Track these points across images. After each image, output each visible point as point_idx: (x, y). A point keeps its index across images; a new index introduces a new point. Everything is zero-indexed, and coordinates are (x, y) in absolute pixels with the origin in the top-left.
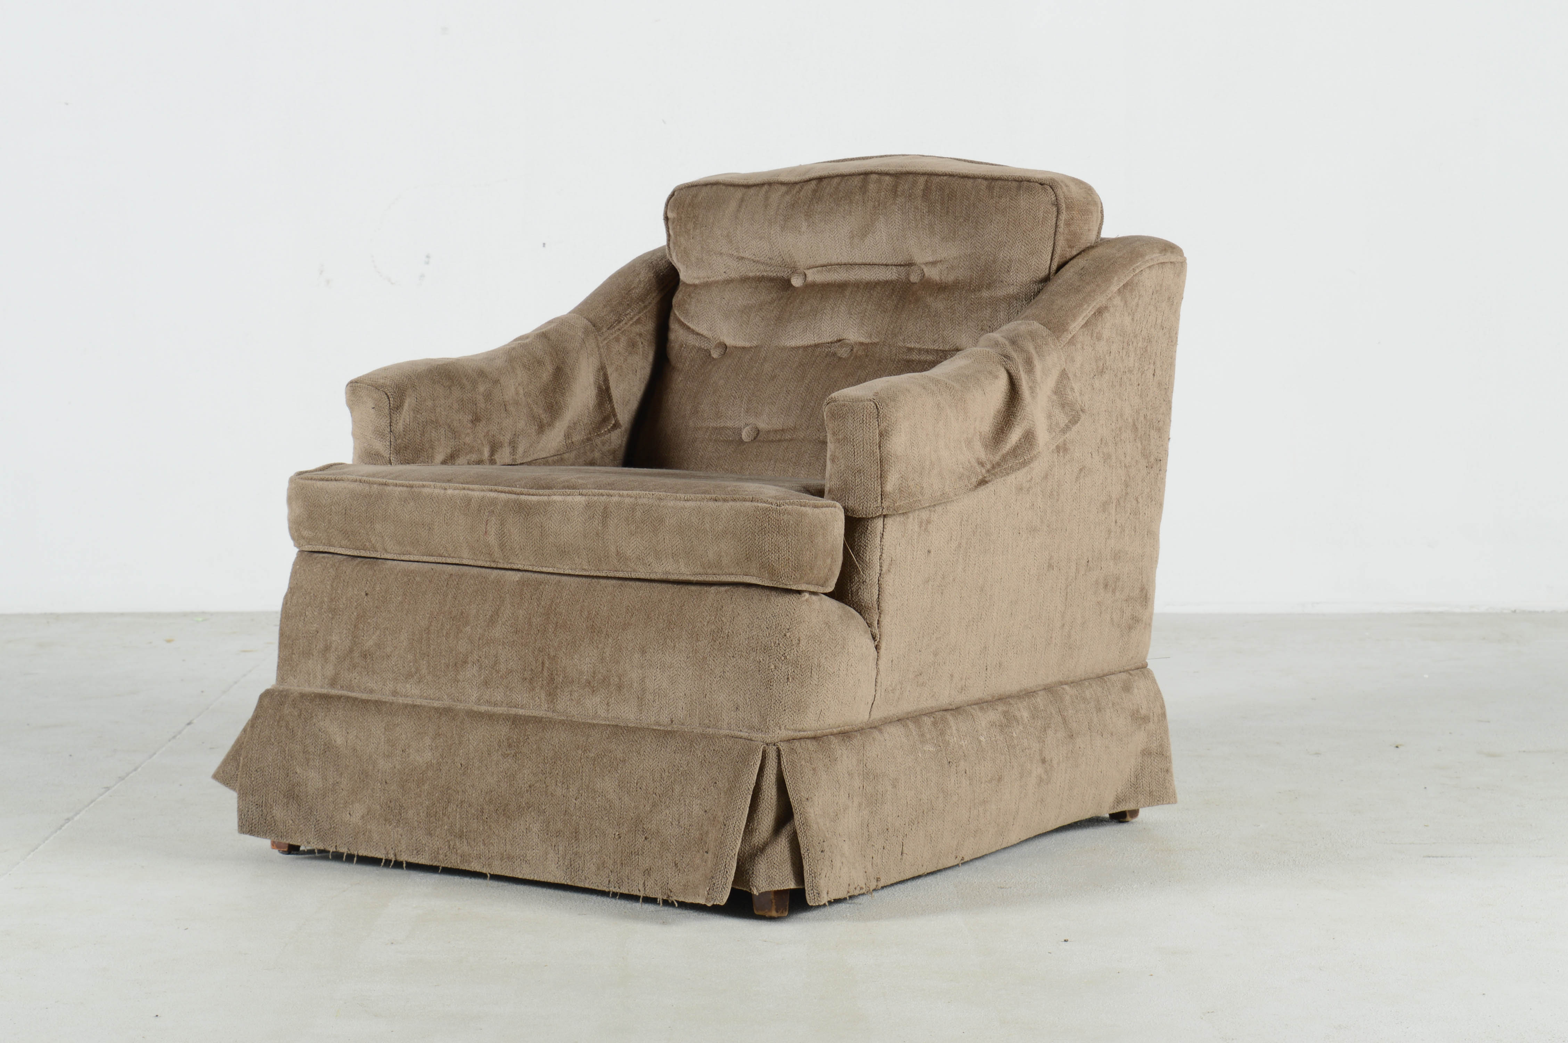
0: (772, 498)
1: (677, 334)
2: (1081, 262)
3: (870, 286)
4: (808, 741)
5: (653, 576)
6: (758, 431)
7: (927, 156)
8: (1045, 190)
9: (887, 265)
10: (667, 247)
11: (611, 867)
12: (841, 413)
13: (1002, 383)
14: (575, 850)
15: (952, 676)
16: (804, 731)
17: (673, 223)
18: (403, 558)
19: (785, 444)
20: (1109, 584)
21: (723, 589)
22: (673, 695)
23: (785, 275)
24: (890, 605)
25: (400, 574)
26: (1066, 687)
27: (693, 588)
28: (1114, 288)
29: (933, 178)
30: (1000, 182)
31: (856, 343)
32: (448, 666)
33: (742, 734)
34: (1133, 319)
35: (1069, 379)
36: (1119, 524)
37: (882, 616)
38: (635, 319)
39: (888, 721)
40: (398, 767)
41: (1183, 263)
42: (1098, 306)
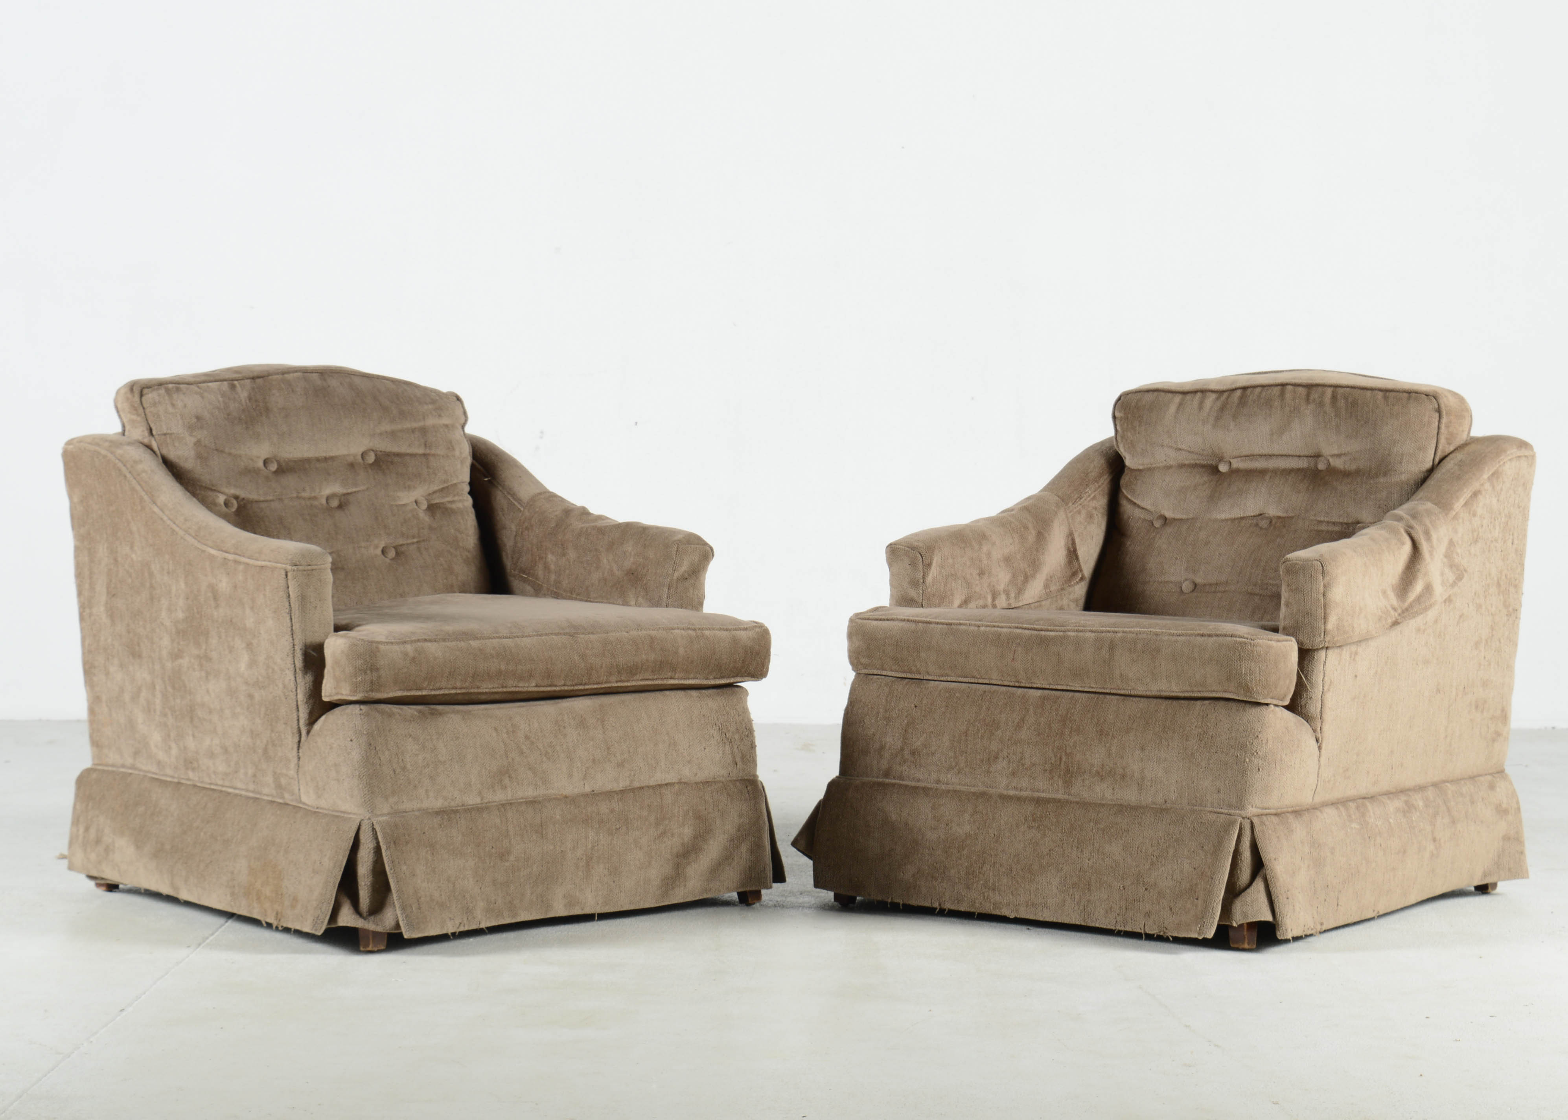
0: (1247, 634)
1: (1127, 509)
2: (1459, 456)
3: (1287, 472)
4: (1272, 817)
5: (1148, 693)
6: (1195, 585)
7: (1328, 371)
8: (1430, 400)
9: (1299, 456)
10: (1114, 440)
11: (1118, 911)
12: (1294, 570)
13: (1408, 547)
14: (1088, 898)
15: (1368, 772)
16: (1269, 809)
17: (1121, 421)
18: (942, 679)
19: (1219, 595)
20: (1479, 706)
21: (1207, 702)
22: (1167, 782)
23: (1214, 463)
24: (1328, 716)
25: (942, 691)
26: (1448, 785)
27: (1182, 702)
28: (1485, 476)
29: (1338, 389)
30: (1393, 394)
31: (1274, 517)
32: (982, 761)
33: (1223, 811)
34: (1498, 500)
35: (1455, 546)
36: (1487, 659)
37: (1323, 724)
38: (1092, 496)
39: (1325, 804)
40: (942, 837)
41: (1533, 457)
42: (1474, 490)
